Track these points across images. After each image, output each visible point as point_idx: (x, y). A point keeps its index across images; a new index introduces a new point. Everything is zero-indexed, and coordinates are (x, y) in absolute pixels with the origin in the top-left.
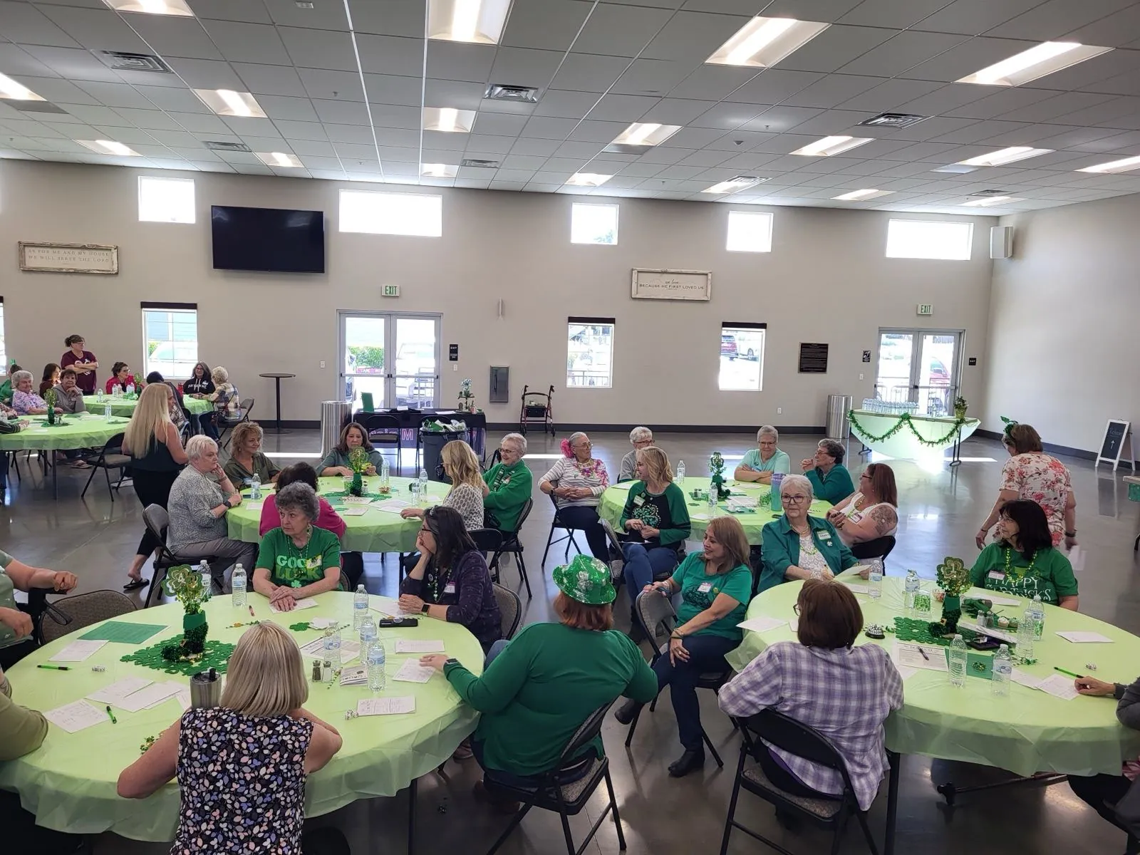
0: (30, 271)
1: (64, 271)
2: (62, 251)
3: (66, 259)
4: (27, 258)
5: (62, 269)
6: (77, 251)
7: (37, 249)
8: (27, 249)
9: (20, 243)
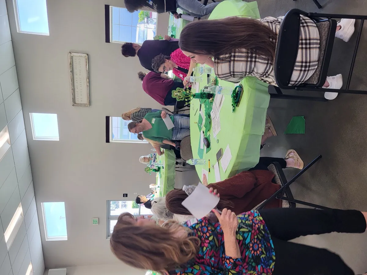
0: (90, 103)
1: (88, 84)
2: (76, 84)
3: (81, 82)
4: (82, 103)
5: (87, 85)
6: (75, 76)
7: (76, 97)
8: (77, 102)
9: (73, 105)
